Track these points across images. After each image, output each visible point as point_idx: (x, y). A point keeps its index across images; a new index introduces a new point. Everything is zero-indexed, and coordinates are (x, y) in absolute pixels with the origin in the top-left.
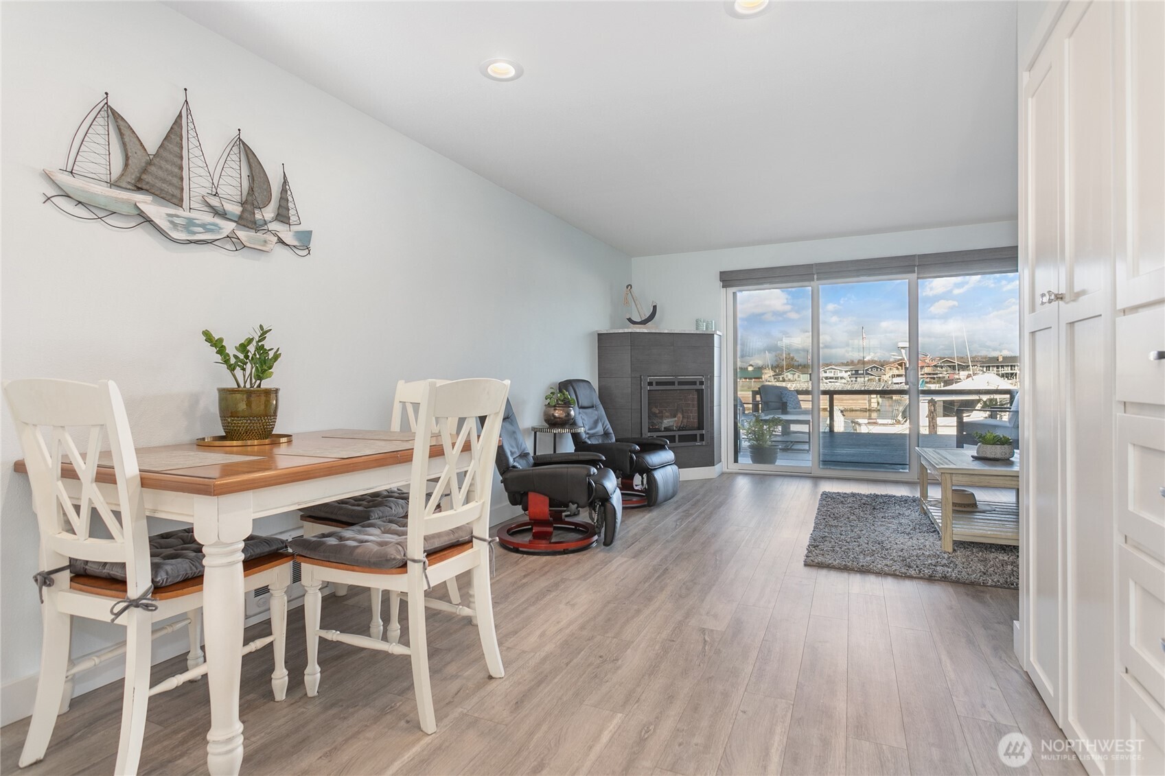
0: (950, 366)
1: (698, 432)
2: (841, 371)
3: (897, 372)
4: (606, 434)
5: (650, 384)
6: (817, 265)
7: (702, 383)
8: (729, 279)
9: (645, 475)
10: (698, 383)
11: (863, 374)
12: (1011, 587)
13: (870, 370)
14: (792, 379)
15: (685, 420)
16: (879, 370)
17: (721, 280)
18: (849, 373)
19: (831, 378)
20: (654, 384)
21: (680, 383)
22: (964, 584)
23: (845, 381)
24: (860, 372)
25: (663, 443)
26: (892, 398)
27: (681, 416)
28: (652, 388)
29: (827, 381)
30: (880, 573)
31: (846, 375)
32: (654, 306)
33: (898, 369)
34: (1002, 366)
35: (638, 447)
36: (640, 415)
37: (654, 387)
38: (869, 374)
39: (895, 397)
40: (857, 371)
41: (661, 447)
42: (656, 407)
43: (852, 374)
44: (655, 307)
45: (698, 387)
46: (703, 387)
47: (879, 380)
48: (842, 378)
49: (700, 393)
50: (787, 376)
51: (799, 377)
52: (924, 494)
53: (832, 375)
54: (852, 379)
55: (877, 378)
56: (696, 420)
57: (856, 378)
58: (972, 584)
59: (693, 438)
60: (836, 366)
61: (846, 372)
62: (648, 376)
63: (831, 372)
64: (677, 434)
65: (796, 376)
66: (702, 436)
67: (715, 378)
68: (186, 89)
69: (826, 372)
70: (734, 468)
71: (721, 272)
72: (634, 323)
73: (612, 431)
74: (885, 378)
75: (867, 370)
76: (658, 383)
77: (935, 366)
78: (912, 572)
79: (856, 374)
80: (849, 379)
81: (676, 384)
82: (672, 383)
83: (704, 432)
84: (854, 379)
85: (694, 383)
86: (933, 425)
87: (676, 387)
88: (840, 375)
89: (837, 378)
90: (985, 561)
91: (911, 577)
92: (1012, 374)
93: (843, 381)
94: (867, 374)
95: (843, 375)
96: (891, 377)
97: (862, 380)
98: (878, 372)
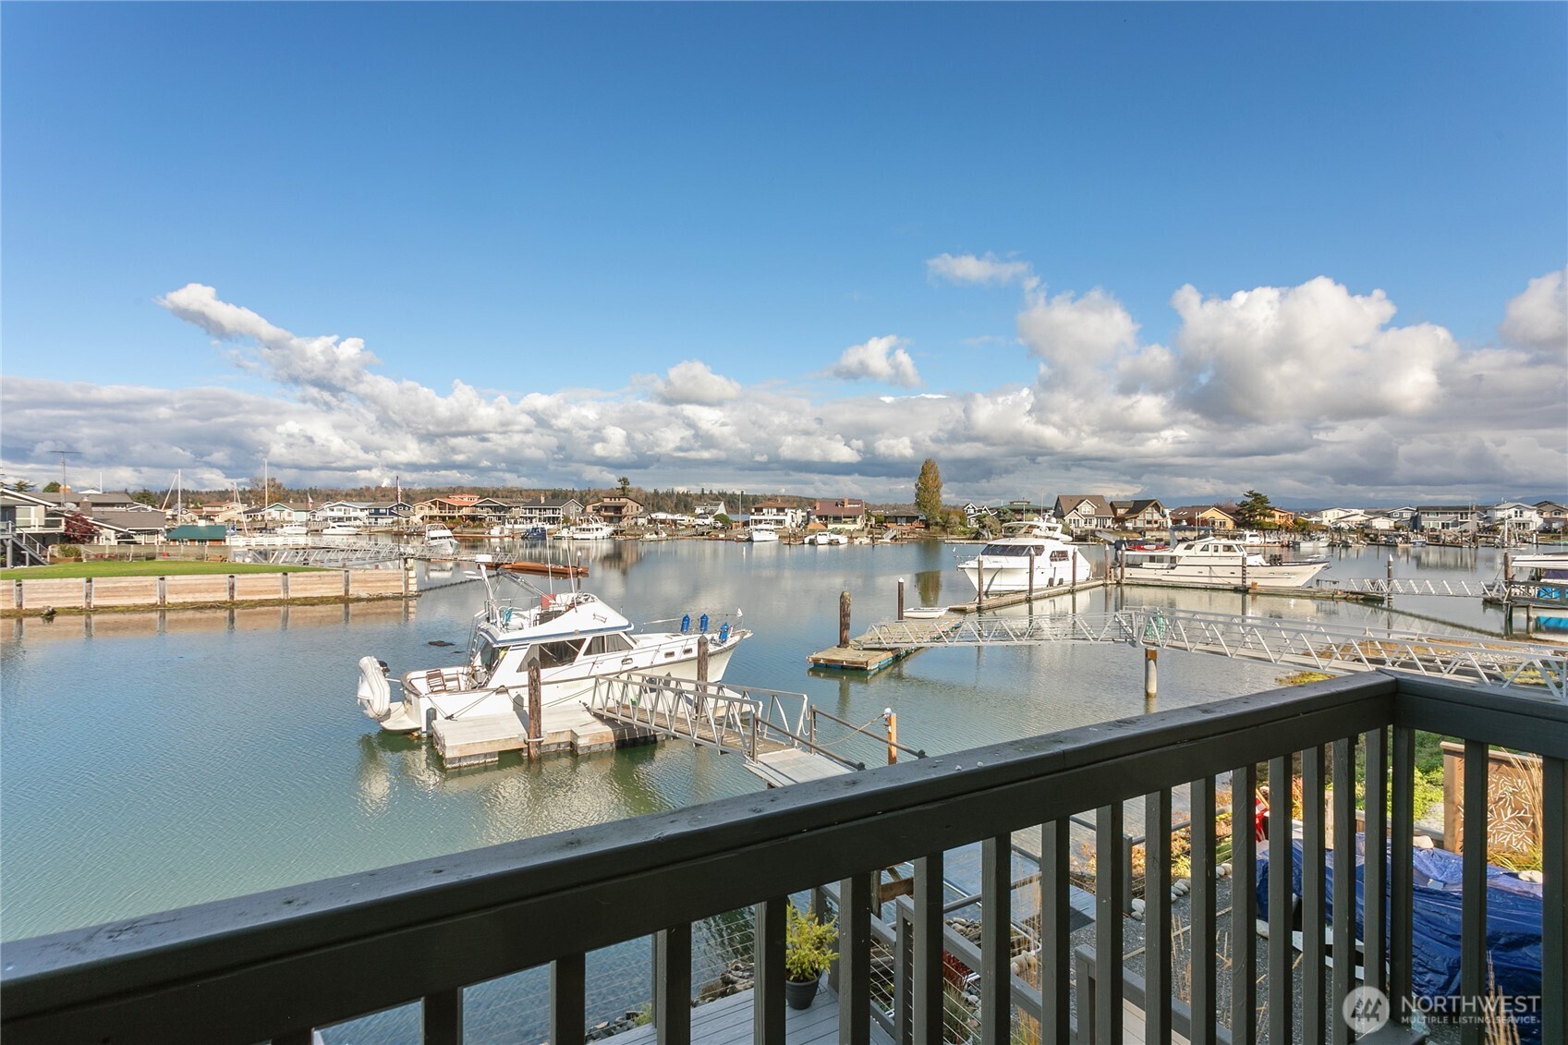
0: (491, 507)
2: (355, 509)
3: (429, 512)
11: (386, 514)
13: (395, 508)
14: (278, 518)
16: (407, 508)
18: (367, 512)
19: (340, 519)
23: (360, 524)
24: (381, 511)
29: (336, 523)
31: (361, 515)
33: (431, 508)
38: (394, 514)
40: (377, 510)
43: (370, 514)
47: (407, 521)
48: (355, 519)
50: (269, 514)
51: (289, 515)
53: (341, 514)
54: (370, 520)
55: (404, 520)
57: (376, 519)
60: (347, 501)
61: (362, 510)
63: (341, 510)
65: (285, 514)
69: (333, 510)
74: (416, 519)
75: (392, 508)
77: (474, 506)
79: (376, 513)
80: (366, 521)
84: (373, 521)
88: (353, 514)
89: (349, 519)
93: (358, 523)
94: (391, 514)
95: (358, 514)
96: (422, 519)
97: (385, 521)
98: (406, 512)
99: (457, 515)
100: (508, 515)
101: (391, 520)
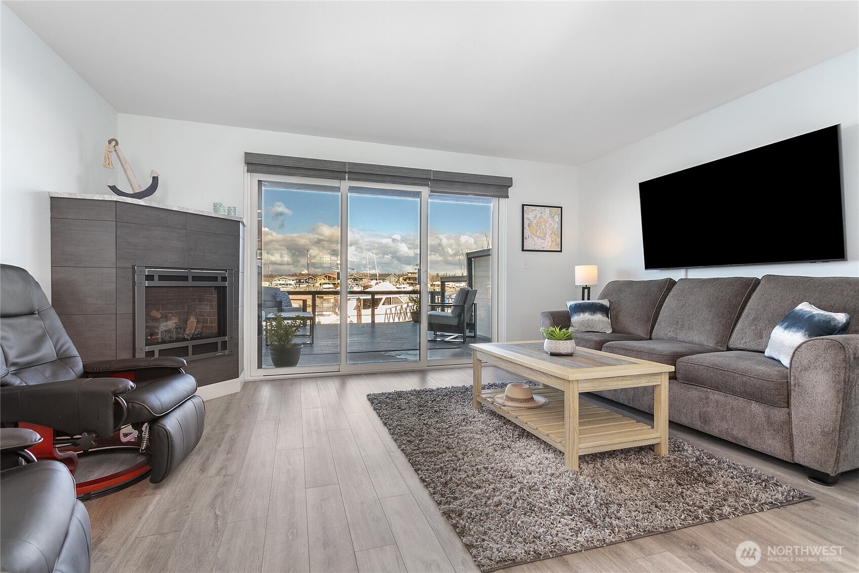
1: (219, 340)
2: (289, 280)
3: (323, 281)
4: (63, 359)
5: (150, 278)
6: (349, 164)
7: (224, 279)
8: (256, 163)
9: (145, 427)
10: (219, 279)
11: (303, 282)
13: (307, 279)
15: (200, 326)
16: (313, 279)
17: (247, 163)
18: (295, 281)
20: (156, 278)
21: (195, 278)
24: (301, 281)
25: (176, 365)
26: (323, 297)
27: (195, 321)
28: (152, 284)
29: (281, 286)
31: (293, 283)
32: (154, 178)
33: (324, 279)
35: (131, 383)
36: (131, 322)
37: (156, 283)
38: (307, 282)
39: (325, 297)
40: (299, 280)
41: (174, 372)
42: (158, 310)
43: (297, 282)
44: (155, 180)
45: (219, 283)
46: (227, 284)
47: (313, 286)
48: (290, 284)
49: (222, 292)
53: (283, 282)
54: (297, 285)
55: (312, 284)
56: (215, 325)
59: (213, 347)
60: (286, 276)
61: (293, 280)
62: (147, 267)
63: (283, 280)
64: (190, 344)
66: (224, 344)
67: (240, 273)
69: (280, 281)
70: (259, 374)
71: (246, 153)
72: (122, 193)
73: (75, 352)
74: (317, 285)
76: (162, 278)
79: (299, 282)
80: (295, 286)
81: (190, 278)
82: (185, 278)
83: (227, 338)
84: (298, 285)
85: (215, 279)
86: (359, 316)
87: (190, 283)
88: (289, 282)
89: (287, 285)
93: (291, 286)
94: (306, 282)
95: (291, 282)
96: (320, 284)
97: (303, 286)
98: (313, 281)
99: (336, 282)
101: (306, 285)
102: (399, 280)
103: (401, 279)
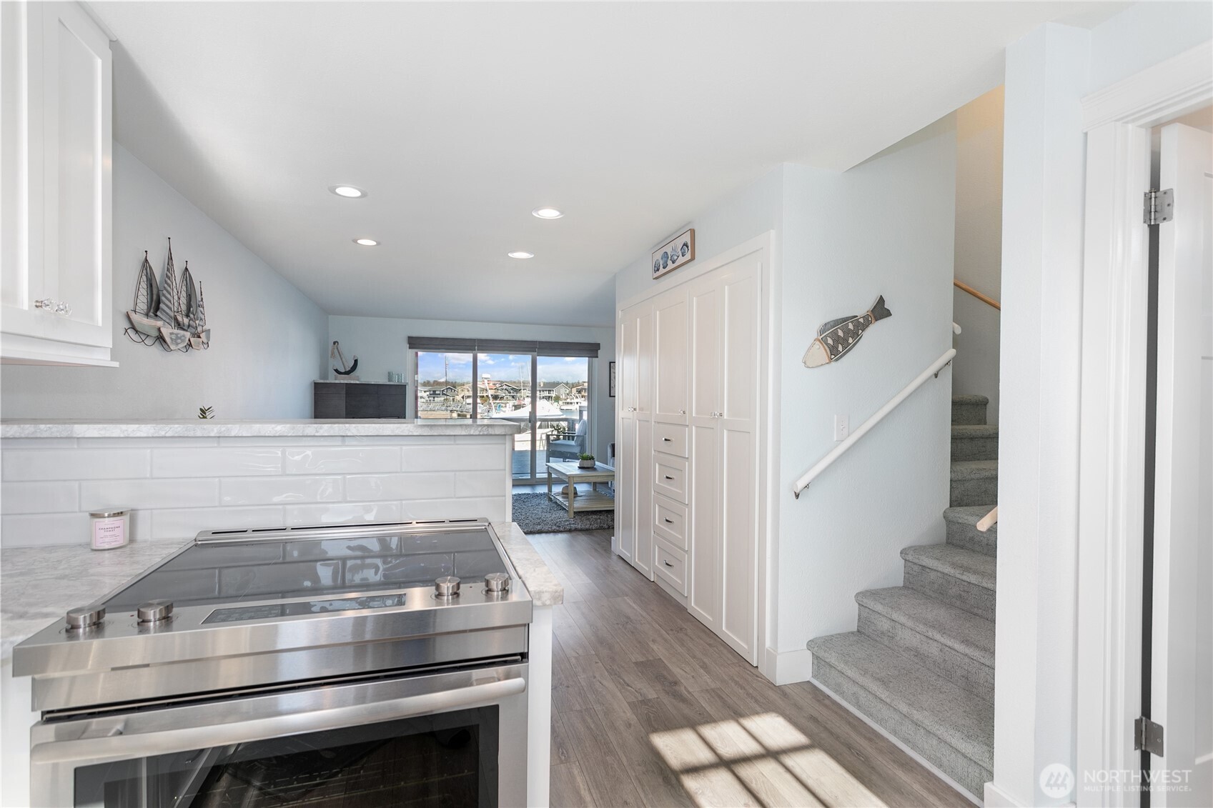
0: (507, 390)
6: (478, 340)
8: (416, 343)
12: (611, 528)
16: (453, 390)
17: (409, 343)
18: (428, 393)
22: (584, 530)
23: (425, 401)
30: (547, 532)
32: (355, 361)
34: (543, 391)
38: (445, 394)
47: (453, 400)
52: (550, 490)
55: (451, 398)
57: (434, 398)
58: (587, 530)
61: (425, 392)
68: (169, 238)
71: (409, 337)
72: (340, 373)
74: (459, 398)
75: (443, 391)
78: (562, 529)
79: (434, 394)
80: (427, 399)
84: (432, 399)
90: (589, 519)
91: (561, 532)
92: (549, 397)
94: (443, 394)
96: (463, 397)
97: (439, 399)
99: (485, 395)
100: (518, 395)
101: (443, 398)
102: (571, 392)
103: (574, 390)
